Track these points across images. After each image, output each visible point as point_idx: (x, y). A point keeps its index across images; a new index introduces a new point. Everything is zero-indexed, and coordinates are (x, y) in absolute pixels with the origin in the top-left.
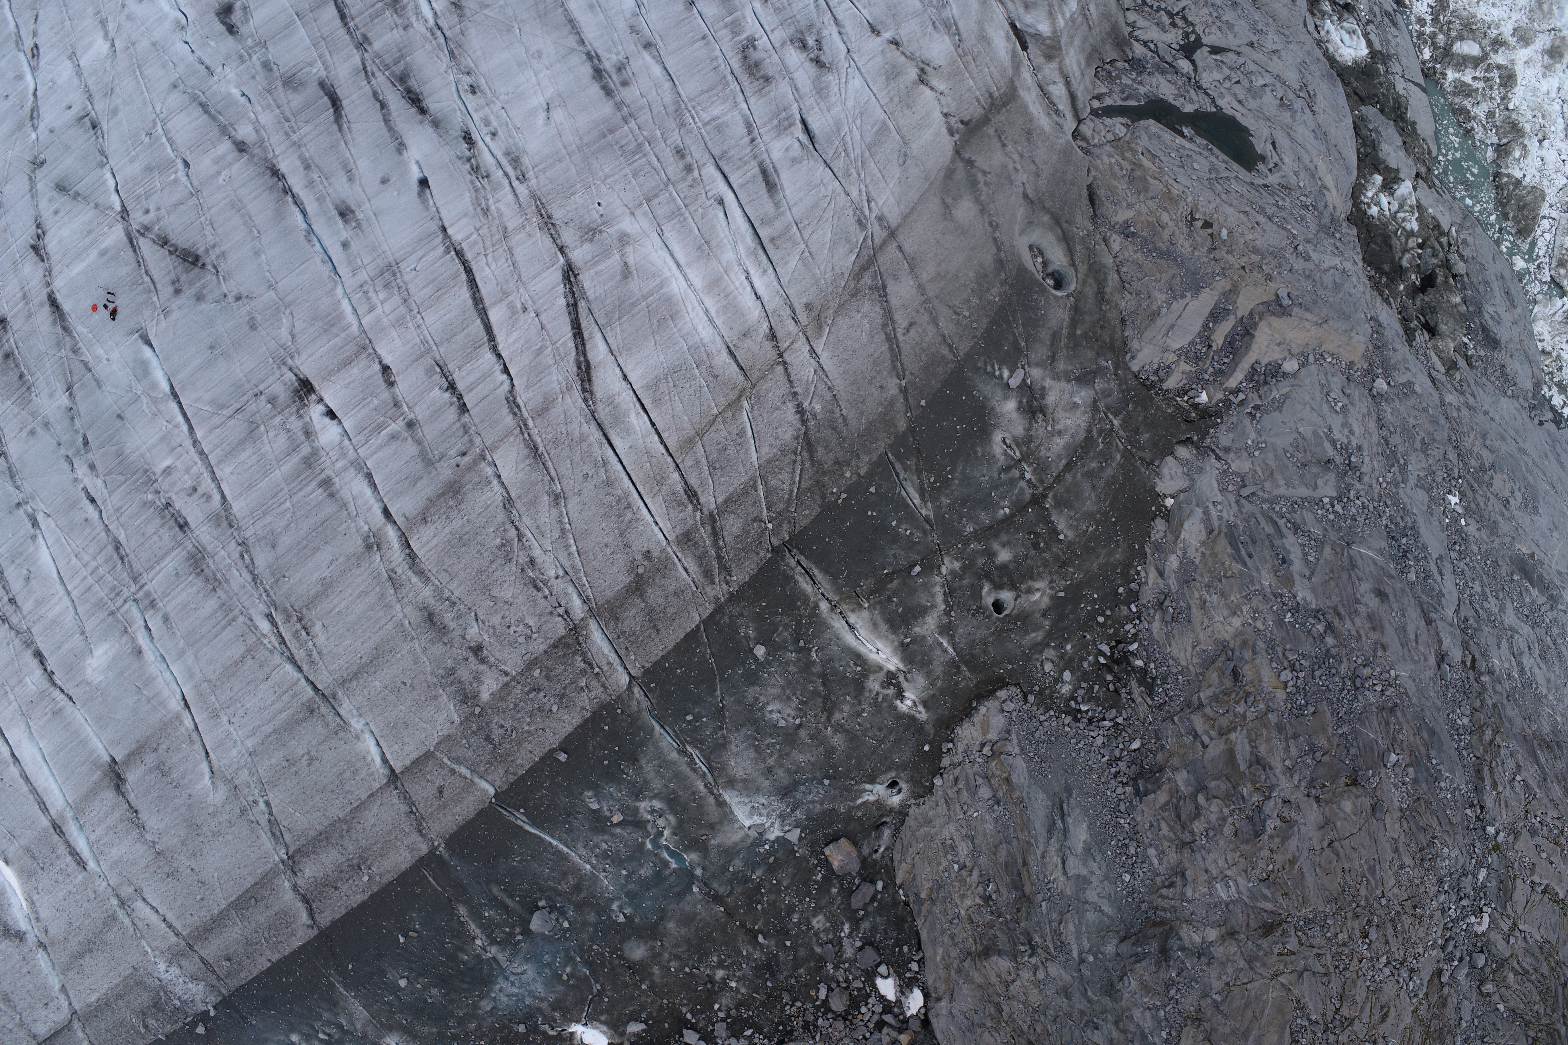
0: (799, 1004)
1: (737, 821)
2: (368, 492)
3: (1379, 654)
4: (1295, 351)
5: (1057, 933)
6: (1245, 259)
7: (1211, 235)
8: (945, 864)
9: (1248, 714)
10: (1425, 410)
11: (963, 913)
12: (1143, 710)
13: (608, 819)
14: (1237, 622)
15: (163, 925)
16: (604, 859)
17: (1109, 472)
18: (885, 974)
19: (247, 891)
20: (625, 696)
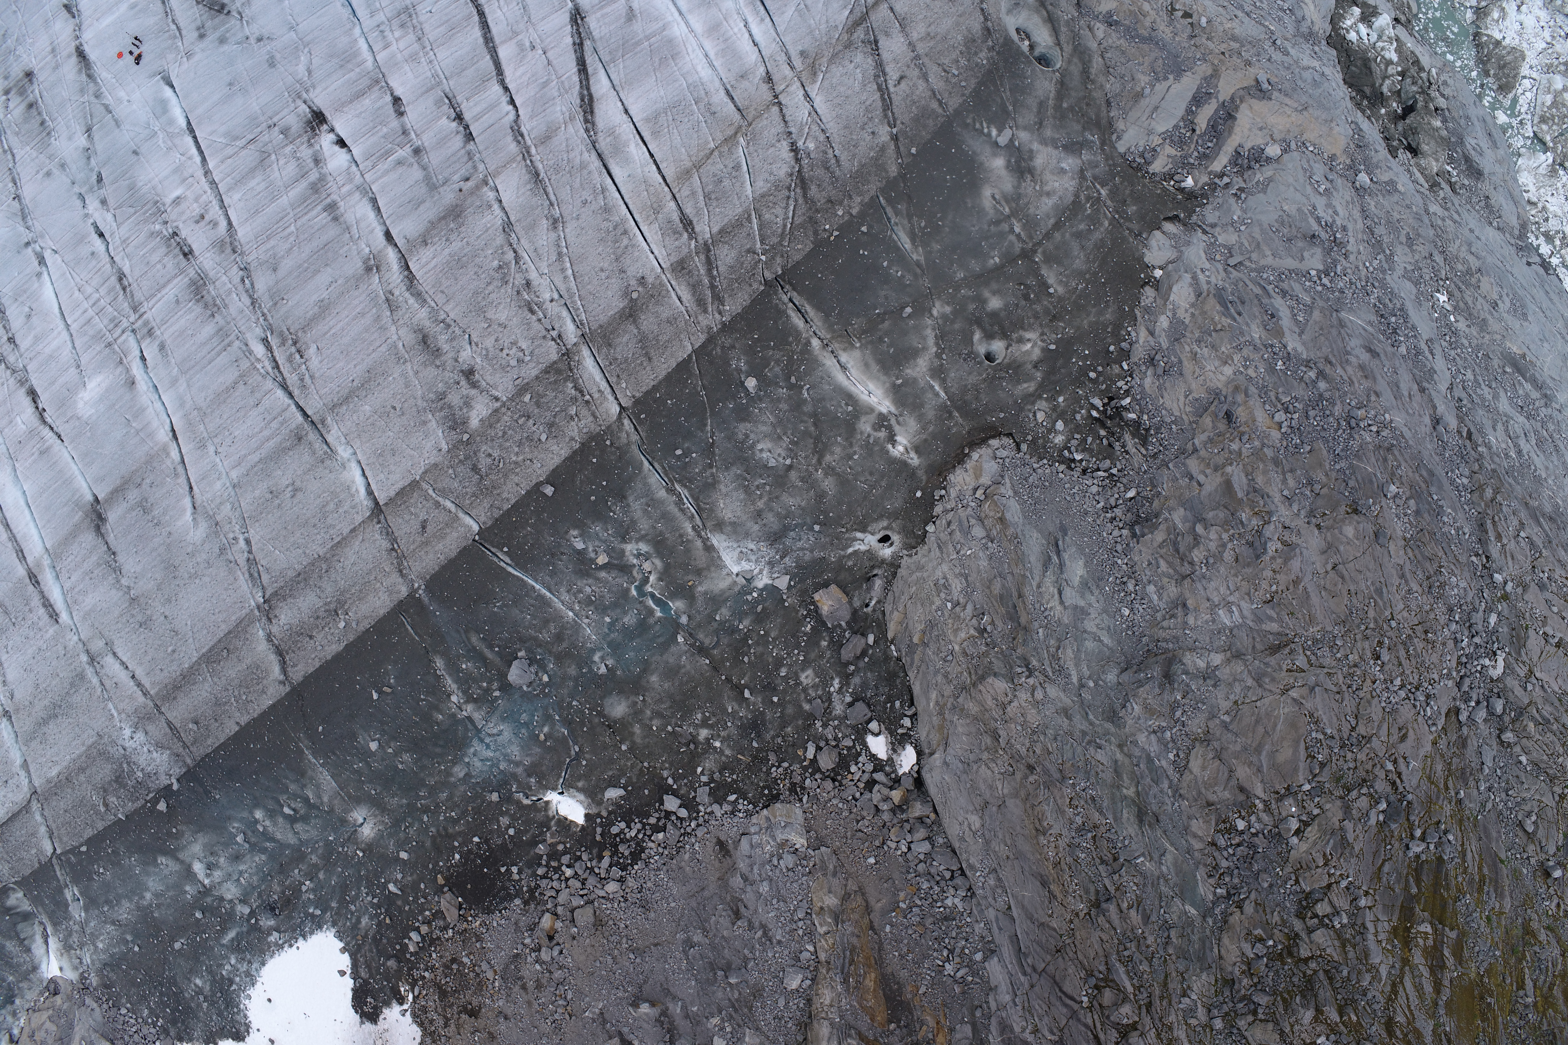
0: (785, 765)
1: (725, 566)
2: (372, 215)
3: (1373, 398)
4: (1277, 136)
5: (1055, 658)
6: (1224, 46)
7: (1191, 24)
8: (938, 603)
9: (1244, 450)
10: (1408, 207)
11: (957, 648)
12: (1137, 460)
13: (593, 561)
14: (1228, 371)
15: (132, 683)
16: (588, 605)
17: (1097, 235)
18: (876, 731)
19: (220, 641)
20: (615, 427)
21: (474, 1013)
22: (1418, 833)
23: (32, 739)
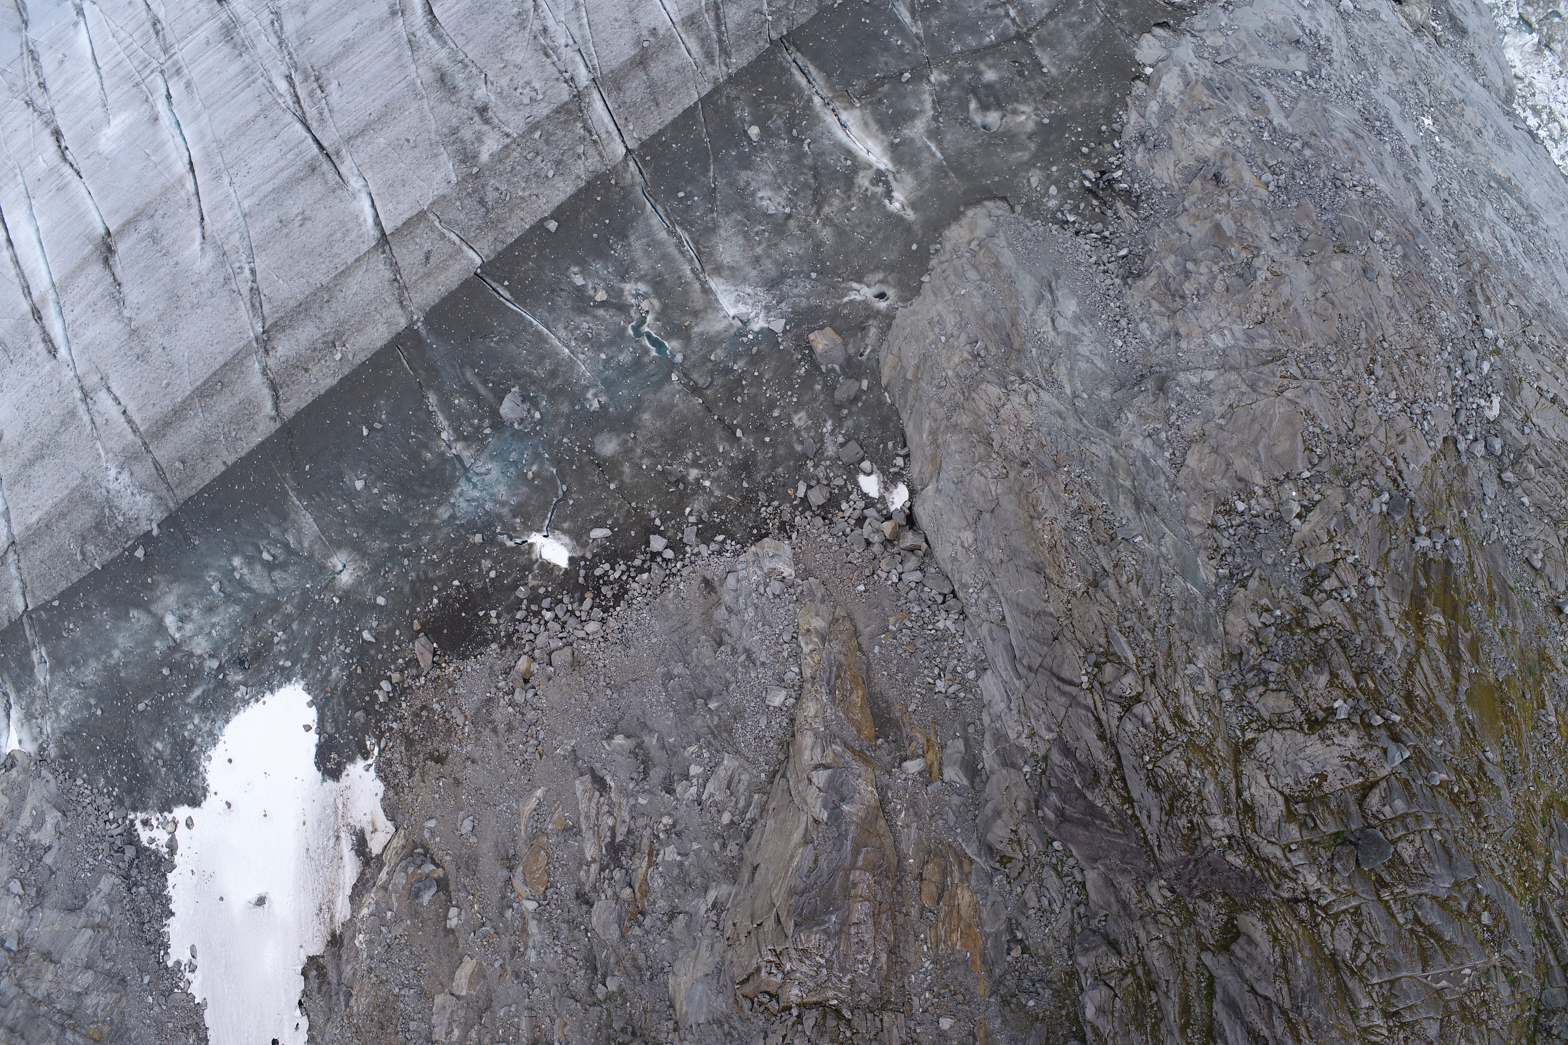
0: (776, 503)
1: (722, 309)
3: (1357, 165)
5: (1049, 372)
8: (932, 337)
9: (1232, 203)
10: (1392, 32)
11: (950, 373)
12: (1129, 223)
13: (591, 298)
14: (1216, 142)
15: (123, 420)
16: (584, 342)
17: (1089, 28)
18: (869, 470)
19: (215, 374)
20: (620, 167)
21: (440, 760)
22: (1423, 530)
23: (16, 482)
